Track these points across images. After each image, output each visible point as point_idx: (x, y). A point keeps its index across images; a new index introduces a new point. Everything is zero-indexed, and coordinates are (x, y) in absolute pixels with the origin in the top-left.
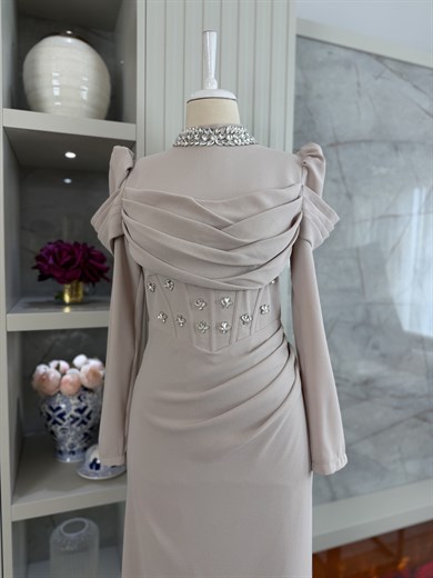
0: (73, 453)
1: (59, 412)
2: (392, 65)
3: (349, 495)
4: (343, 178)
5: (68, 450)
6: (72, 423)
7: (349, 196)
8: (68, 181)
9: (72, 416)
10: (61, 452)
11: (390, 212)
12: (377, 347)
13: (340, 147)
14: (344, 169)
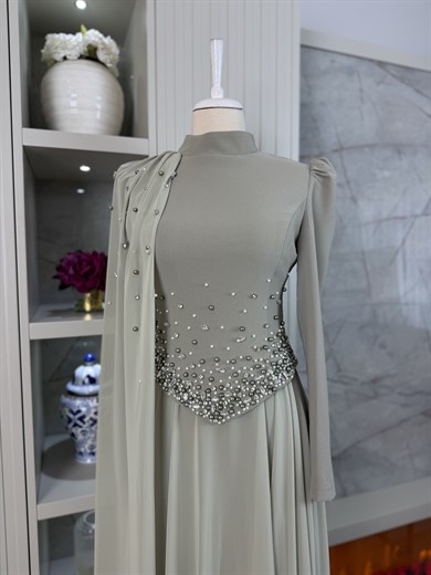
0: (93, 454)
2: (393, 71)
4: (348, 182)
5: (88, 451)
6: (92, 425)
7: (354, 200)
9: (91, 419)
10: (81, 453)
11: (395, 214)
12: (384, 347)
13: (344, 152)
14: (348, 174)
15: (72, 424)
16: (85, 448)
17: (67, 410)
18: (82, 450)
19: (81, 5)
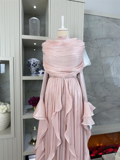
2: (111, 19)
3: (100, 124)
4: (98, 47)
7: (100, 52)
8: (35, 50)
11: (111, 55)
12: (107, 89)
13: (97, 40)
14: (99, 45)
19: (35, 7)
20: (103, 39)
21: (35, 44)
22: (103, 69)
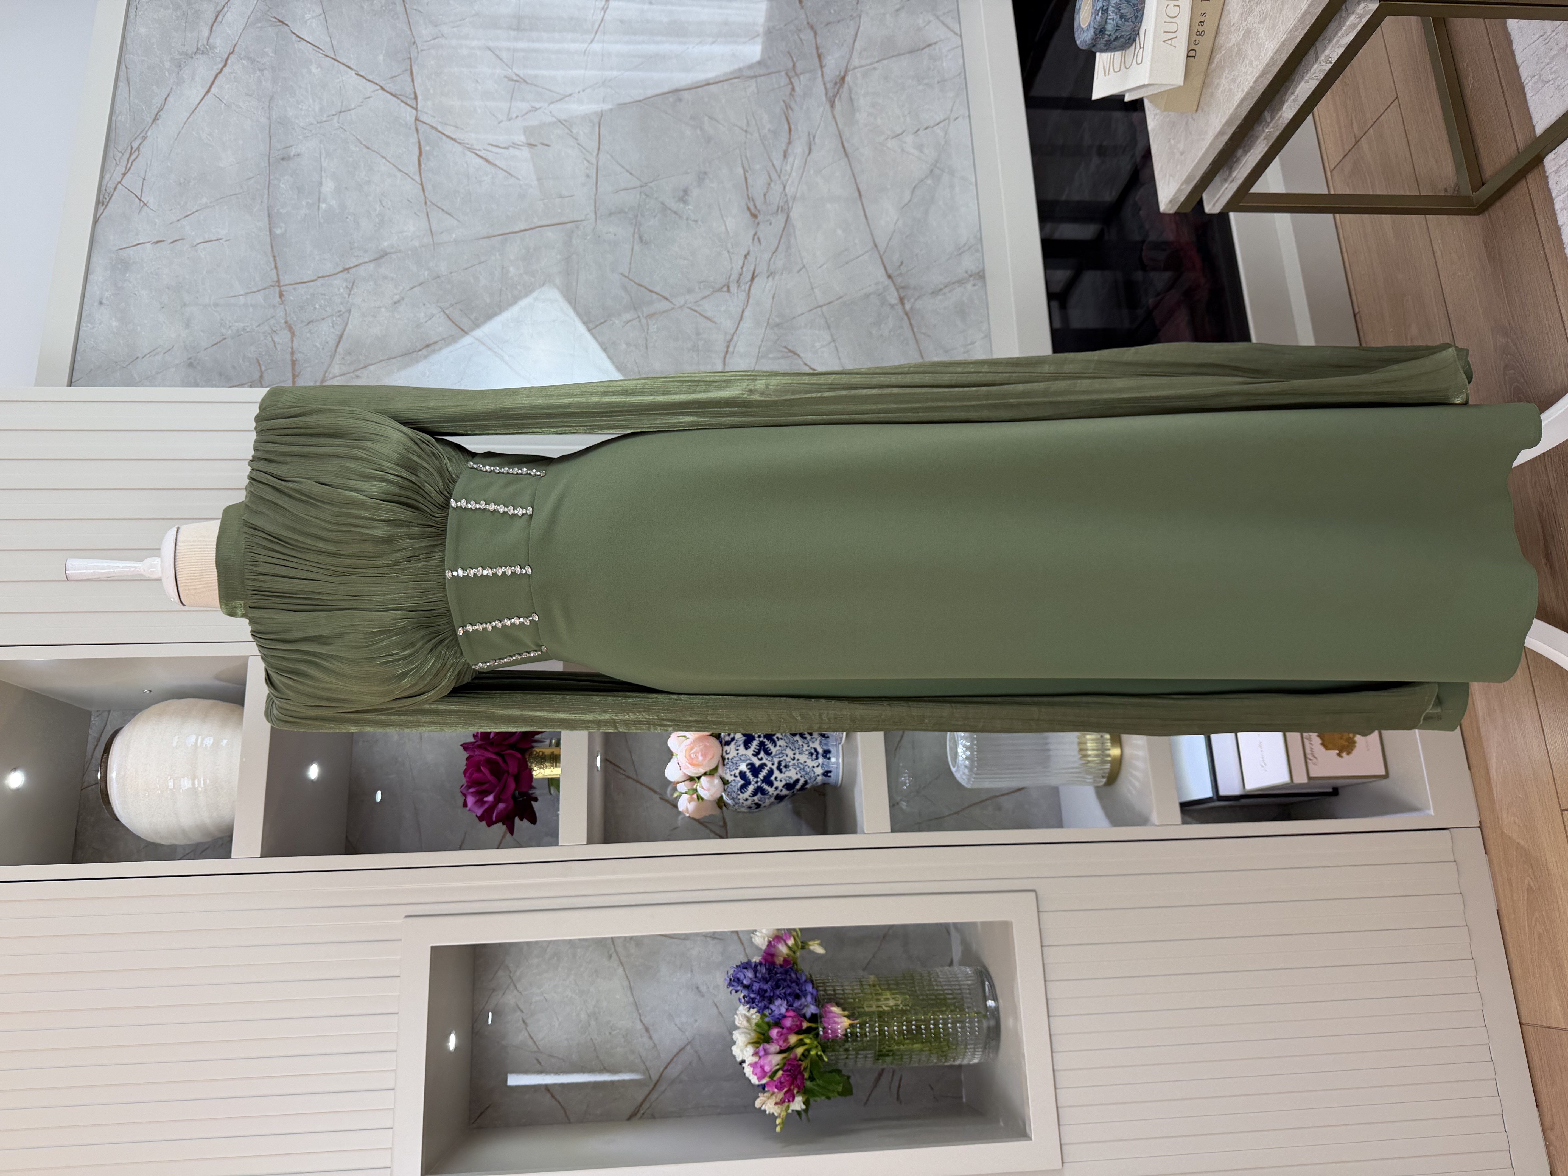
0: (826, 753)
1: (749, 775)
2: (114, 175)
4: (346, 270)
5: (821, 760)
6: (768, 753)
7: (382, 256)
8: (379, 796)
9: (756, 754)
10: (826, 773)
11: (413, 169)
12: (686, 192)
13: (285, 279)
14: (329, 268)
15: (765, 786)
16: (816, 768)
17: (742, 796)
18: (819, 771)
19: (16, 780)
20: (278, 231)
21: (314, 772)
22: (522, 226)
